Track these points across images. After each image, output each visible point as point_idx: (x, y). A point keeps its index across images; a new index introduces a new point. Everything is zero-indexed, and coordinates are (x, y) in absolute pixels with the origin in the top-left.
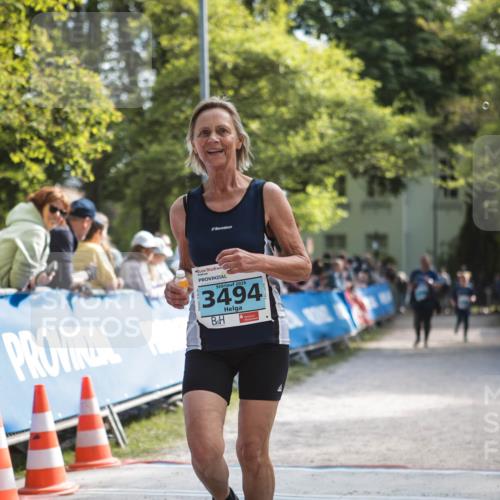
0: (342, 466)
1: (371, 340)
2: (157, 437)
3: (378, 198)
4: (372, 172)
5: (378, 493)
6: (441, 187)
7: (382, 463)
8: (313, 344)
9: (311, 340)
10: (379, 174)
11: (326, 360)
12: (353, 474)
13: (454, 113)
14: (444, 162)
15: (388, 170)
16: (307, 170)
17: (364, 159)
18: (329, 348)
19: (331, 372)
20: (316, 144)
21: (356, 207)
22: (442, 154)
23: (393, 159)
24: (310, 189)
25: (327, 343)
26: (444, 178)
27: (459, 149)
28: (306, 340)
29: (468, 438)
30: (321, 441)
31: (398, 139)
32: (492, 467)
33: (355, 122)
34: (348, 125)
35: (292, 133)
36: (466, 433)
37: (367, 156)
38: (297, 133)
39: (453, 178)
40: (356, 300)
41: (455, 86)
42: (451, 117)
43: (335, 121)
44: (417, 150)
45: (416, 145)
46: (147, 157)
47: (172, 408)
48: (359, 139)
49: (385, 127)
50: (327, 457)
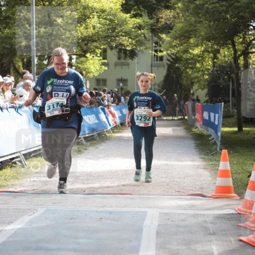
0: (99, 194)
1: (118, 132)
2: (5, 179)
3: (122, 61)
4: (120, 47)
5: (117, 207)
6: (155, 55)
7: (120, 192)
8: (88, 134)
9: (87, 132)
10: (123, 48)
11: (95, 142)
12: (105, 197)
13: (162, 18)
14: (156, 43)
15: (128, 46)
16: (86, 44)
17: (115, 40)
18: (96, 136)
19: (97, 148)
20: (91, 31)
21: (112, 65)
22: (155, 39)
23: (130, 40)
24: (88, 55)
25: (95, 133)
26: (156, 51)
27: (164, 36)
28: (85, 132)
29: (163, 180)
30: (89, 182)
31: (133, 30)
32: (174, 194)
33: (111, 21)
34: (108, 22)
35: (79, 25)
36: (162, 178)
37: (117, 39)
38: (81, 25)
39: (161, 51)
40: (110, 112)
41: (163, 4)
42: (160, 20)
43: (101, 19)
44: (143, 36)
45: (142, 33)
46: (3, 35)
47: (14, 165)
48: (114, 29)
49: (127, 24)
50: (92, 189)
